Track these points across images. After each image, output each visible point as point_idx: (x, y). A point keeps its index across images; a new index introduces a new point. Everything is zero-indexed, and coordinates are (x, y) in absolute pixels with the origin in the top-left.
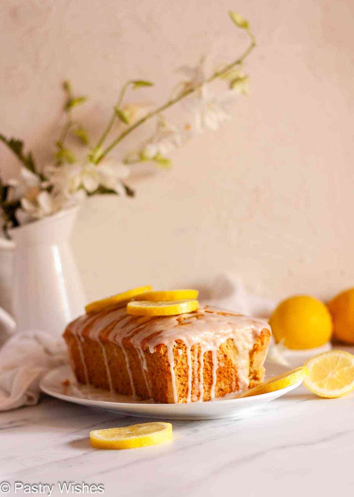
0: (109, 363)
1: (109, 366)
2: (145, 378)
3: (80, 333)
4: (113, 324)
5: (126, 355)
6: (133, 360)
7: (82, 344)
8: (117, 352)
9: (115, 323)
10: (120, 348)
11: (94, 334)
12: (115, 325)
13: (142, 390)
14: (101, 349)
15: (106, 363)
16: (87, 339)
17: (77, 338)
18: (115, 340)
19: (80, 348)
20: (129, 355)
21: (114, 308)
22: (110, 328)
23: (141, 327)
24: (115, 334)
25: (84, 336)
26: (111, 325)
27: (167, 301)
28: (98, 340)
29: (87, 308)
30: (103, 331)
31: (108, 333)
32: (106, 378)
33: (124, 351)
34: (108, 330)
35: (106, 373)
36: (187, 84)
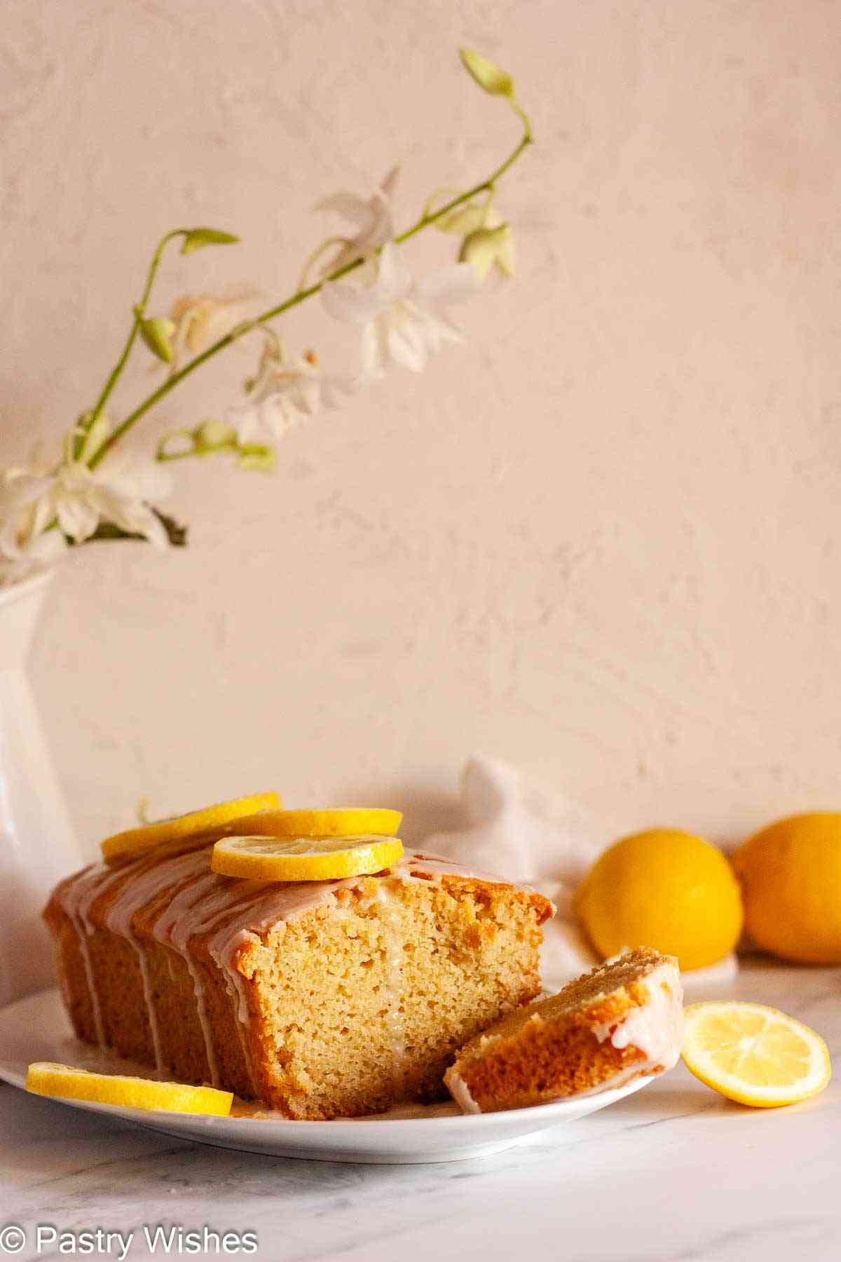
0: (156, 996)
1: (155, 1005)
2: (244, 1044)
3: (83, 913)
4: (170, 893)
5: (196, 980)
6: (214, 994)
7: (89, 939)
8: (176, 971)
9: (171, 891)
10: (180, 958)
11: (118, 918)
12: (173, 896)
13: (234, 1073)
14: (137, 956)
15: (147, 995)
16: (100, 928)
17: (76, 924)
18: (169, 939)
19: (83, 950)
20: (203, 980)
21: (176, 849)
22: (159, 904)
23: (237, 909)
24: (170, 923)
25: (92, 920)
26: (163, 897)
27: (319, 837)
28: (126, 933)
29: (106, 846)
30: (140, 912)
31: (153, 919)
32: (147, 1034)
33: (192, 970)
34: (155, 908)
35: (147, 1021)
36: (350, 245)
